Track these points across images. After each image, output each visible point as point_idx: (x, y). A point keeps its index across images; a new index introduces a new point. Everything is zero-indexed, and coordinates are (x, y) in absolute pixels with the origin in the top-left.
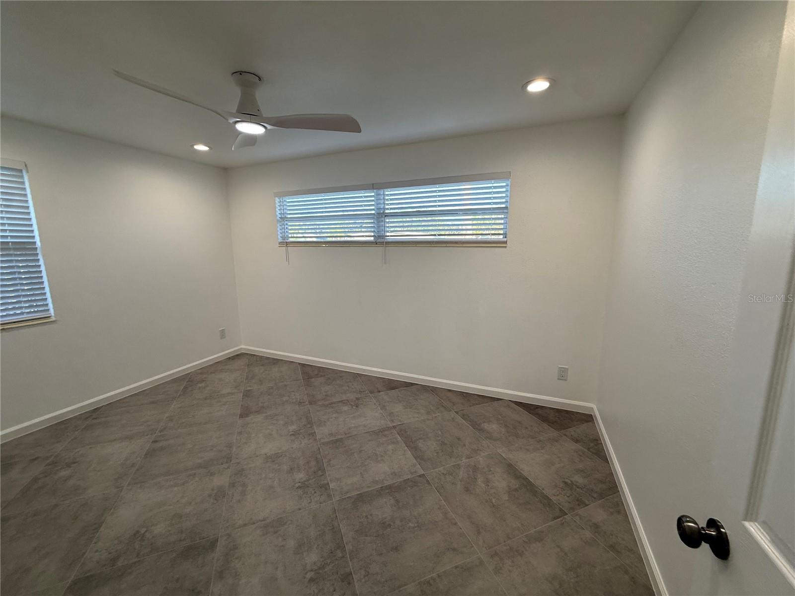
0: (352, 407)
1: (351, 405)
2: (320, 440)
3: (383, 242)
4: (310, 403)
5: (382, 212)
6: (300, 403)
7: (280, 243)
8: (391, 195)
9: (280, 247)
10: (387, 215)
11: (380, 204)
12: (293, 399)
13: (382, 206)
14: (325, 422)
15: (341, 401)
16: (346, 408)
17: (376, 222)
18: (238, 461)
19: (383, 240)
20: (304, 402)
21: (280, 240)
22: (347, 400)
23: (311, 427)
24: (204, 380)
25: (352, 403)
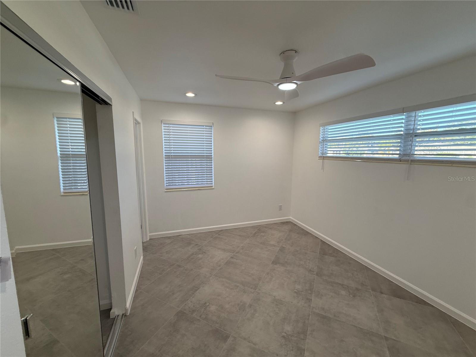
0: (349, 294)
1: (350, 292)
2: (313, 308)
3: (409, 160)
4: (317, 274)
5: (411, 132)
6: (310, 271)
7: (319, 157)
8: (424, 116)
9: (319, 159)
10: (417, 135)
11: (410, 125)
12: (307, 265)
13: (412, 127)
14: (322, 295)
15: (342, 285)
16: (343, 293)
17: (403, 141)
18: (259, 292)
19: (409, 158)
20: (313, 271)
21: (320, 155)
22: (348, 286)
23: (311, 294)
24: (265, 231)
25: (351, 291)
